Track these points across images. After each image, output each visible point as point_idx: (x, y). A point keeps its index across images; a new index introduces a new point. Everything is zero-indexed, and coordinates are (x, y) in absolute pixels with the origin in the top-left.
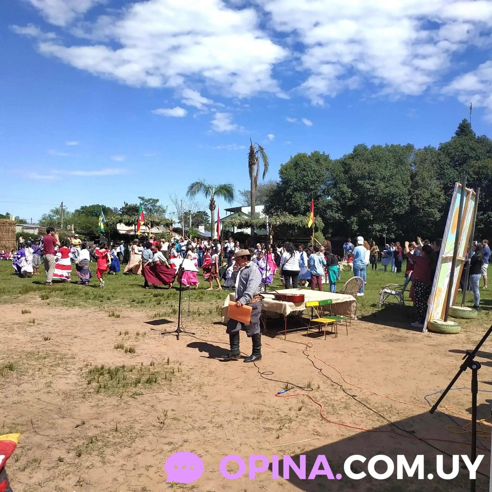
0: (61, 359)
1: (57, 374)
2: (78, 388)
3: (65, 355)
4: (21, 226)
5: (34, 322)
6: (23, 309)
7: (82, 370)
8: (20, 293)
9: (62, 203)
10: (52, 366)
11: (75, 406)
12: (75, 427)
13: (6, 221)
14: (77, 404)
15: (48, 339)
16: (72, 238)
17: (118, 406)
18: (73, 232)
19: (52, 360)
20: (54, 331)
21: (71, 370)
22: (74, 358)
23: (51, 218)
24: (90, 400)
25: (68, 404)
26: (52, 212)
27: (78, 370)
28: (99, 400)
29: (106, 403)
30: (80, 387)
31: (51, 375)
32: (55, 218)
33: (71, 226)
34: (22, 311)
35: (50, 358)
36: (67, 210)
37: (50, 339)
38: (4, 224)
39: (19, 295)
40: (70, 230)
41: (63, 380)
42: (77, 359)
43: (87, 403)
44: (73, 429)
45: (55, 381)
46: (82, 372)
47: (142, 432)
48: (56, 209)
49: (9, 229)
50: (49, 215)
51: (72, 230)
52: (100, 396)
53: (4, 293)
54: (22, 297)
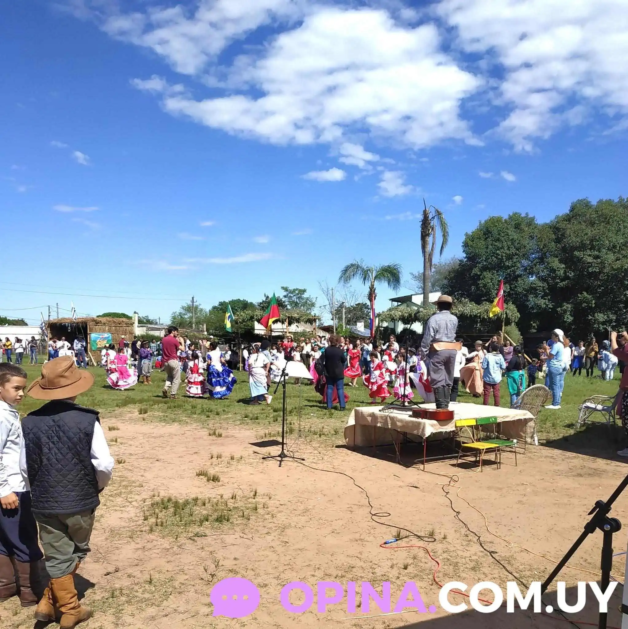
0: (126, 487)
1: (114, 506)
2: (132, 524)
3: (134, 482)
4: (145, 326)
5: (116, 441)
6: (111, 425)
7: (144, 502)
8: (117, 406)
9: (193, 298)
10: (111, 496)
11: (117, 548)
12: (105, 575)
13: (123, 321)
14: (120, 546)
15: (123, 462)
16: (203, 341)
17: (168, 550)
18: (206, 333)
19: (115, 488)
20: (136, 453)
21: (133, 502)
22: (142, 486)
23: (181, 317)
24: (138, 540)
25: (109, 545)
26: (183, 308)
27: (141, 501)
28: (149, 542)
29: (155, 546)
30: (134, 524)
31: (106, 507)
32: (186, 316)
33: (203, 325)
34: (109, 428)
35: (114, 485)
36: (201, 307)
37: (124, 463)
38: (120, 324)
39: (116, 408)
40: (201, 331)
41: (119, 514)
42: (146, 488)
43: (133, 545)
44: (102, 577)
45: (108, 515)
46: (145, 504)
47: (182, 587)
48: (188, 306)
49: (126, 330)
50: (180, 313)
51: (204, 331)
52: (151, 536)
53: (99, 405)
54: (118, 411)
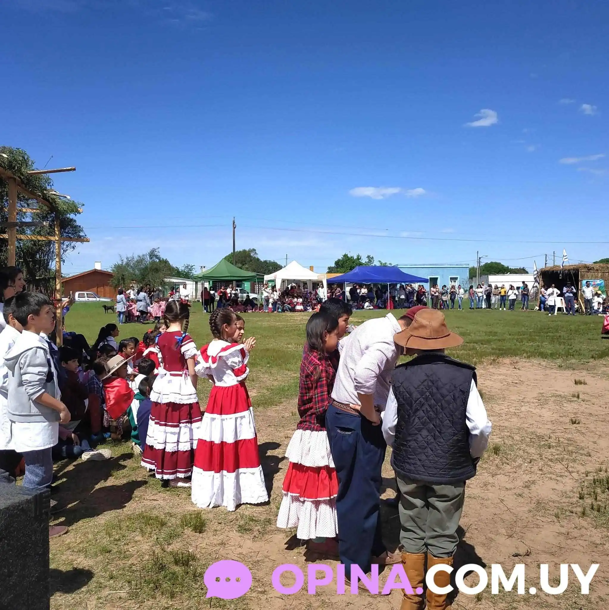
0: (571, 453)
1: (551, 473)
2: (564, 500)
3: (582, 448)
5: (578, 397)
6: (577, 379)
7: (587, 476)
8: (592, 357)
10: (551, 460)
11: (538, 525)
12: (513, 556)
14: (543, 524)
15: (577, 422)
17: (596, 545)
19: (558, 452)
20: (596, 413)
21: (573, 472)
22: (590, 456)
24: (564, 522)
25: (530, 519)
27: (583, 473)
28: (576, 528)
29: (582, 536)
30: (567, 500)
31: (540, 472)
34: (575, 381)
35: (558, 448)
37: (579, 423)
39: (592, 360)
41: (552, 484)
42: (594, 458)
43: (557, 527)
44: (509, 557)
45: (541, 483)
46: (586, 478)
52: (583, 522)
53: (573, 355)
